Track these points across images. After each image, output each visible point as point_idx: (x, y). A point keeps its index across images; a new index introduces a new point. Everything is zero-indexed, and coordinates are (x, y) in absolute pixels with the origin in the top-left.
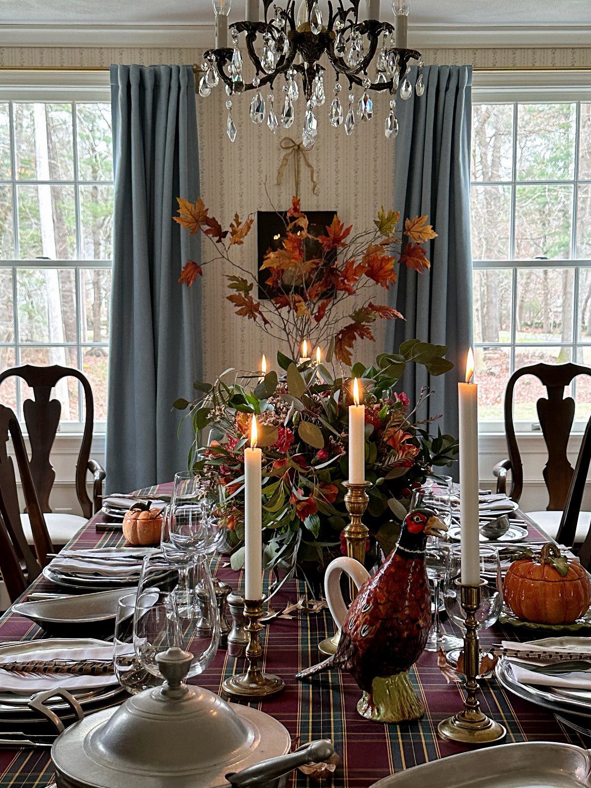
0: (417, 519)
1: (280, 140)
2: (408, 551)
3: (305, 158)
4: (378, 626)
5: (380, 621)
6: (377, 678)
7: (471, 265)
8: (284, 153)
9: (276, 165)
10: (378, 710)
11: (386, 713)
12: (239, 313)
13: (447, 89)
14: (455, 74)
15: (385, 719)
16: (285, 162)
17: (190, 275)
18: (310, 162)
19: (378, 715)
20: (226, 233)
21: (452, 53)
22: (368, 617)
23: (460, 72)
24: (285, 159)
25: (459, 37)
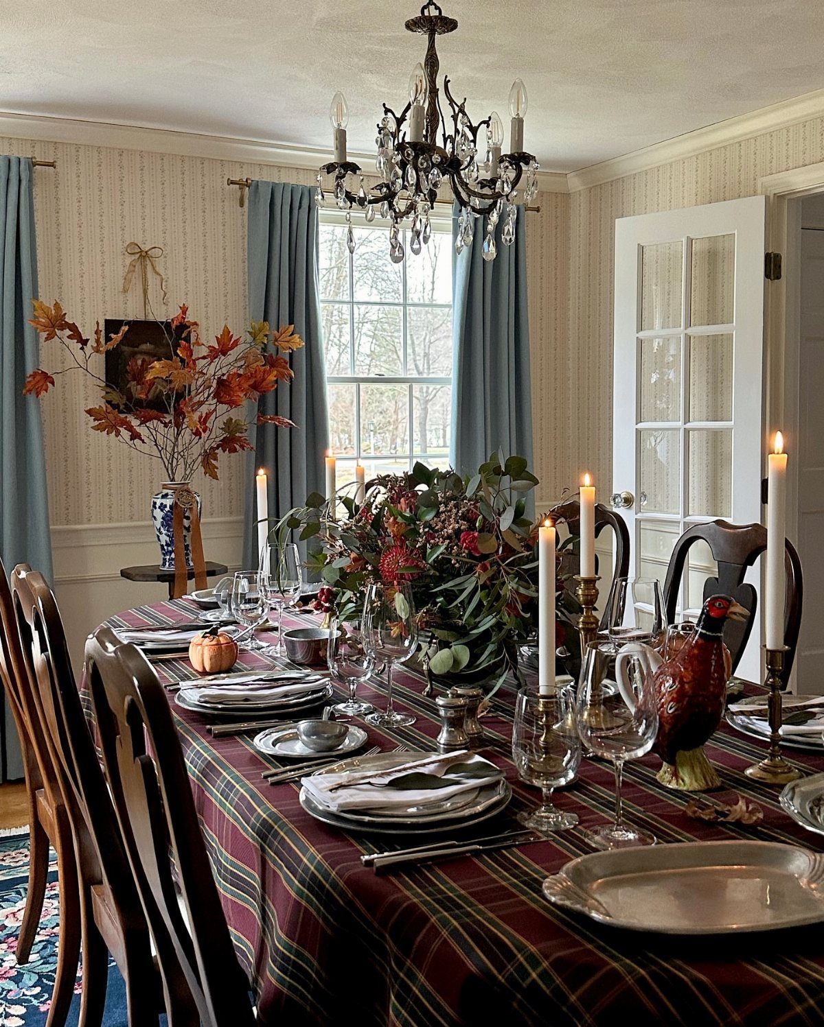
0: (720, 605)
1: (126, 246)
2: (710, 634)
3: (153, 265)
4: (685, 703)
5: (687, 699)
6: (681, 752)
7: (326, 379)
8: (129, 260)
9: (121, 272)
10: (683, 781)
11: (691, 784)
12: (96, 428)
13: (300, 208)
14: (306, 194)
15: (691, 789)
16: (132, 268)
17: (40, 384)
18: (157, 269)
19: (685, 785)
20: (88, 340)
21: (294, 172)
22: (675, 695)
23: (311, 192)
24: (132, 265)
25: (300, 157)
